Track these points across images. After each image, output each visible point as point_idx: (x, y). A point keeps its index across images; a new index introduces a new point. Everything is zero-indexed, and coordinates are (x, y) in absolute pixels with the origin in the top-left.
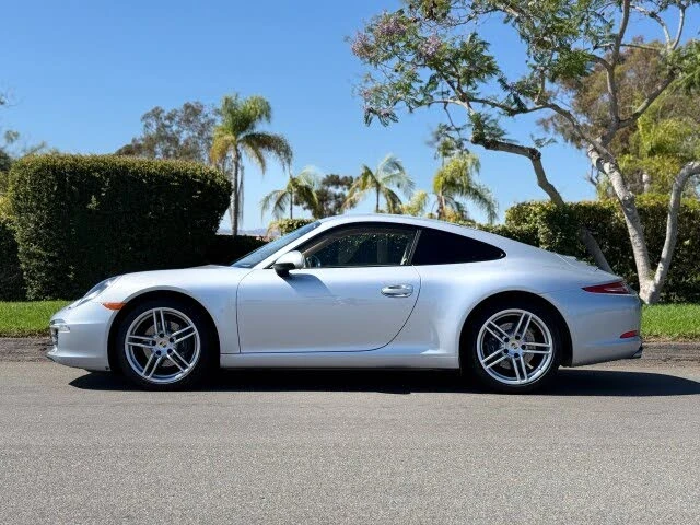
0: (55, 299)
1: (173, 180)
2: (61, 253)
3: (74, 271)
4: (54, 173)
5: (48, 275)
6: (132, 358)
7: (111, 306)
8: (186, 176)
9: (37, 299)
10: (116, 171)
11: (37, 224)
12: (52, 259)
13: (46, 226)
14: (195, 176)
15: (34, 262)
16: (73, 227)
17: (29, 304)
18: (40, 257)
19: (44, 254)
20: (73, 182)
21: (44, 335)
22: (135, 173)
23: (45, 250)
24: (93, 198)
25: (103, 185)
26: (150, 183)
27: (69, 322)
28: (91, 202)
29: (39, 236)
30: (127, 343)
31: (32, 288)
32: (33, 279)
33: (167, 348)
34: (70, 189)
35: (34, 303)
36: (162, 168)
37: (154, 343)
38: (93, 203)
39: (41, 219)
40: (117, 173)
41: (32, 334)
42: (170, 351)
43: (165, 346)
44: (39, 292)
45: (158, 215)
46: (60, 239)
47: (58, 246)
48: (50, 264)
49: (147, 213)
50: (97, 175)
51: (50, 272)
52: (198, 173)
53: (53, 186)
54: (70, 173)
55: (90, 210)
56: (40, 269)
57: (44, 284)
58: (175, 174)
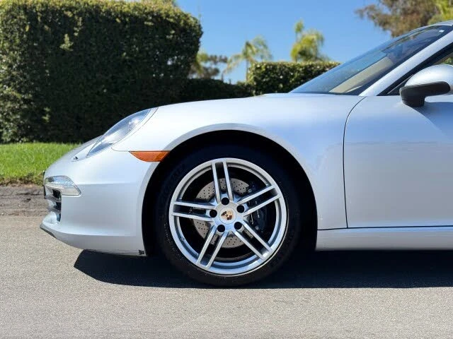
0: (31, 141)
1: (146, 20)
2: (35, 96)
3: (49, 113)
4: (26, 13)
5: (23, 117)
6: (180, 237)
7: (143, 156)
8: (159, 16)
9: (13, 141)
10: (88, 11)
11: (10, 66)
12: (26, 101)
13: (19, 68)
14: (168, 16)
15: (9, 105)
16: (46, 68)
17: (6, 147)
18: (15, 100)
19: (19, 96)
20: (45, 20)
21: (27, 182)
22: (108, 12)
23: (19, 91)
24: (67, 38)
25: (75, 24)
26: (124, 23)
27: (78, 181)
28: (64, 42)
29: (12, 79)
30: (172, 214)
31: (7, 129)
32: (8, 121)
33: (233, 222)
34: (42, 29)
35: (11, 145)
36: (135, 8)
37: (214, 214)
38: (67, 44)
39: (15, 60)
40: (90, 13)
41: (12, 182)
42: (238, 226)
43: (230, 218)
44: (15, 134)
45: (131, 56)
46: (34, 81)
47: (32, 88)
48: (25, 107)
49: (121, 54)
50: (69, 14)
51: (25, 114)
52: (171, 13)
53: (24, 26)
54: (42, 12)
55: (64, 50)
56: (14, 111)
57: (19, 126)
58: (147, 14)
